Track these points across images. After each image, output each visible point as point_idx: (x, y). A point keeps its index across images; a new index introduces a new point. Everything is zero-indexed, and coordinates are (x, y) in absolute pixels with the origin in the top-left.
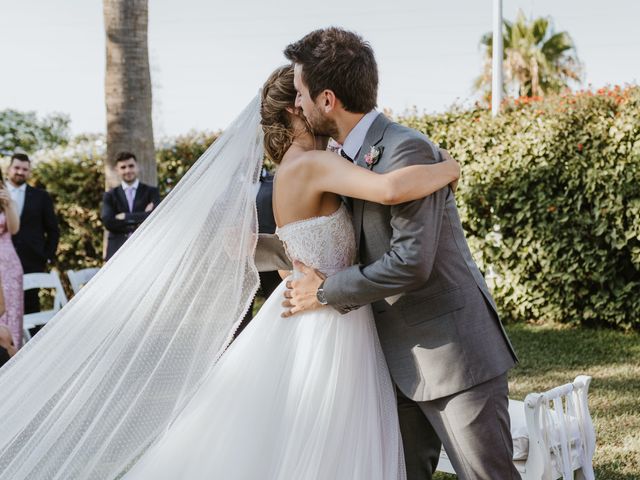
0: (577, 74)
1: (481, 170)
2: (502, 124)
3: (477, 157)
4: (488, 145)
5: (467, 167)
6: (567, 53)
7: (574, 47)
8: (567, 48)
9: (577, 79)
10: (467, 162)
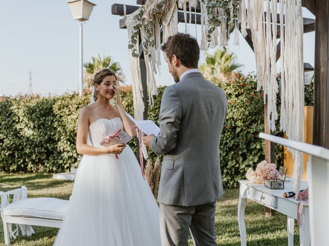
0: (122, 80)
1: (74, 118)
2: (83, 100)
3: (73, 113)
4: (78, 108)
5: (69, 116)
6: (118, 71)
7: (121, 69)
8: (119, 69)
9: (122, 82)
10: (69, 115)
